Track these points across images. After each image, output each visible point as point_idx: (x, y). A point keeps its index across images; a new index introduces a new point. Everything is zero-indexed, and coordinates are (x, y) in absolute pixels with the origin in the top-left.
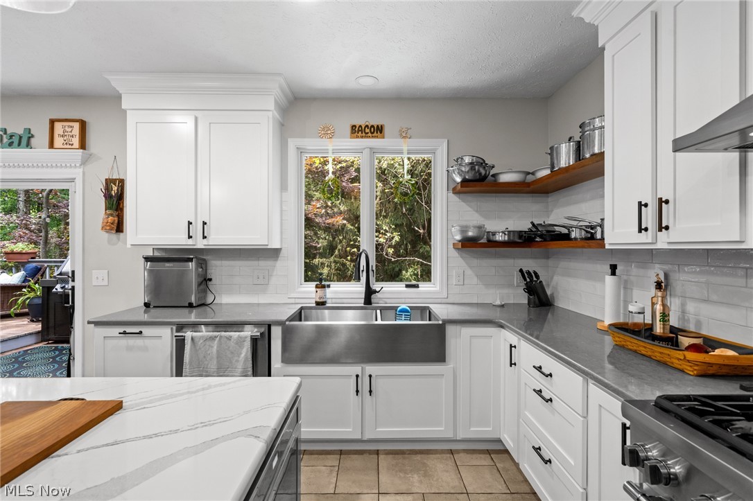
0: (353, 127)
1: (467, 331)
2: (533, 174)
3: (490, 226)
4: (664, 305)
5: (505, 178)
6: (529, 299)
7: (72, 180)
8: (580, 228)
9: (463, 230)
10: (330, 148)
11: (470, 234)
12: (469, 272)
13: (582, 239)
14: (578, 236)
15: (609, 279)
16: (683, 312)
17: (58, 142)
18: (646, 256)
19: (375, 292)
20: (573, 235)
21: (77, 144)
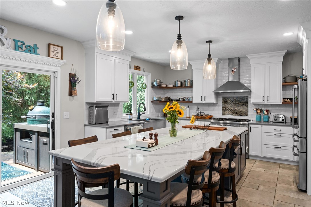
0: (135, 66)
12: (154, 109)
13: (182, 101)
17: (52, 54)
19: (141, 115)
20: (180, 100)
21: (60, 57)
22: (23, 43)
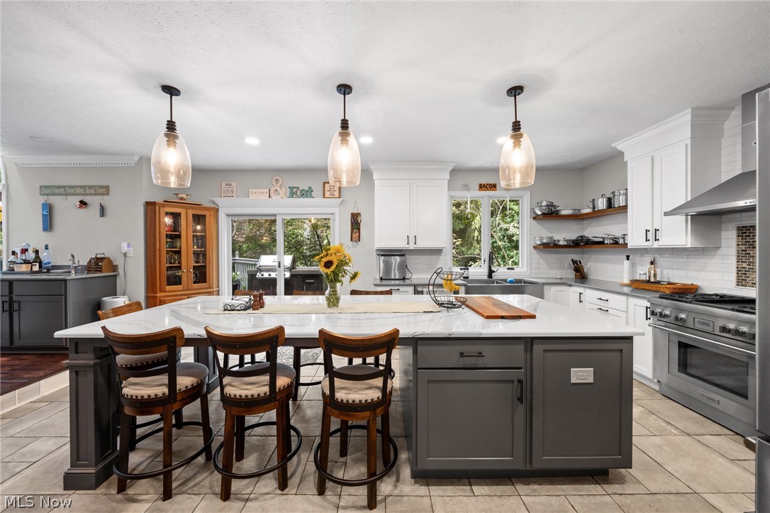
0: (480, 185)
1: (554, 288)
2: (579, 210)
3: (556, 237)
4: (655, 271)
5: (564, 212)
6: (576, 275)
7: (333, 214)
8: (610, 238)
9: (541, 239)
10: (469, 196)
11: (545, 241)
12: (542, 261)
13: (610, 244)
14: (609, 242)
15: (626, 262)
16: (662, 274)
17: (327, 194)
18: (642, 251)
19: (494, 272)
20: (606, 242)
21: (337, 195)
22: (298, 188)
